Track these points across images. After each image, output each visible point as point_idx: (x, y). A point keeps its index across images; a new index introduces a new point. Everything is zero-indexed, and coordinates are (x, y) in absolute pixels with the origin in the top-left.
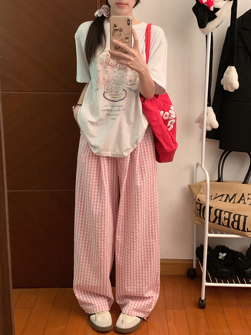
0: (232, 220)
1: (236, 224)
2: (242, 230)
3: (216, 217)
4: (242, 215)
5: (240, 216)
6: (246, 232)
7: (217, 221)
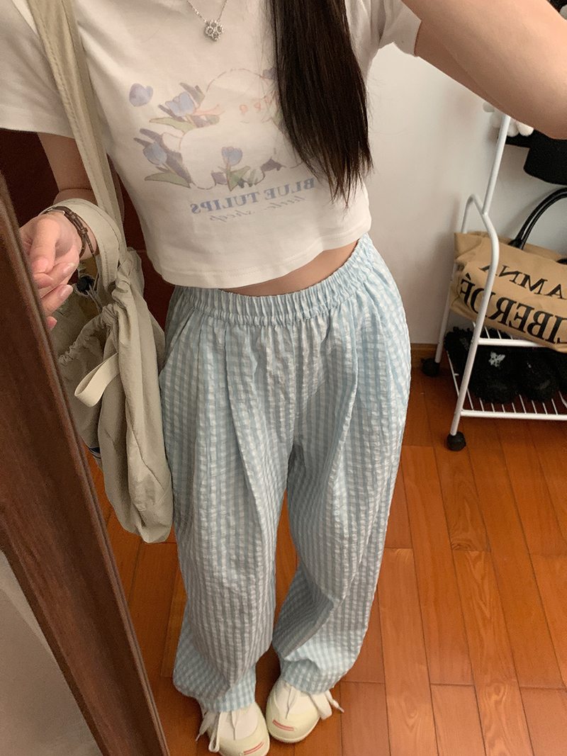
0: (530, 320)
1: (536, 329)
2: (546, 340)
3: (499, 312)
4: (552, 315)
5: (548, 316)
6: (554, 343)
7: (500, 318)
